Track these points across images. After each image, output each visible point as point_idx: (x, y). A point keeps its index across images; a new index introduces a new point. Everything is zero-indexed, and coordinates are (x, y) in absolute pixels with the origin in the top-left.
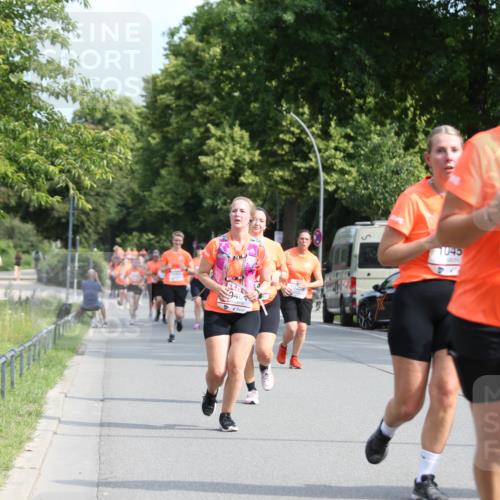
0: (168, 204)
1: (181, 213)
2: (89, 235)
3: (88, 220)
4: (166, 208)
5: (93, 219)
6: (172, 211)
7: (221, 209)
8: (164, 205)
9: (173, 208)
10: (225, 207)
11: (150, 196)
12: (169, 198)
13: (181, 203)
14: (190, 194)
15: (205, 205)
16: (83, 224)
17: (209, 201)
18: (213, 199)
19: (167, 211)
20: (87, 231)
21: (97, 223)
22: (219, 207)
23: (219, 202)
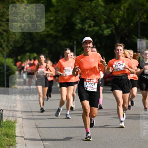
0: (51, 29)
1: (60, 35)
2: (3, 49)
4: (51, 32)
5: (6, 39)
6: (54, 34)
7: (88, 30)
8: (49, 30)
9: (55, 31)
10: (90, 29)
12: (52, 25)
13: (60, 28)
14: (65, 22)
15: (77, 28)
17: (79, 25)
18: (82, 24)
19: (52, 34)
21: (8, 41)
22: (86, 30)
23: (86, 26)
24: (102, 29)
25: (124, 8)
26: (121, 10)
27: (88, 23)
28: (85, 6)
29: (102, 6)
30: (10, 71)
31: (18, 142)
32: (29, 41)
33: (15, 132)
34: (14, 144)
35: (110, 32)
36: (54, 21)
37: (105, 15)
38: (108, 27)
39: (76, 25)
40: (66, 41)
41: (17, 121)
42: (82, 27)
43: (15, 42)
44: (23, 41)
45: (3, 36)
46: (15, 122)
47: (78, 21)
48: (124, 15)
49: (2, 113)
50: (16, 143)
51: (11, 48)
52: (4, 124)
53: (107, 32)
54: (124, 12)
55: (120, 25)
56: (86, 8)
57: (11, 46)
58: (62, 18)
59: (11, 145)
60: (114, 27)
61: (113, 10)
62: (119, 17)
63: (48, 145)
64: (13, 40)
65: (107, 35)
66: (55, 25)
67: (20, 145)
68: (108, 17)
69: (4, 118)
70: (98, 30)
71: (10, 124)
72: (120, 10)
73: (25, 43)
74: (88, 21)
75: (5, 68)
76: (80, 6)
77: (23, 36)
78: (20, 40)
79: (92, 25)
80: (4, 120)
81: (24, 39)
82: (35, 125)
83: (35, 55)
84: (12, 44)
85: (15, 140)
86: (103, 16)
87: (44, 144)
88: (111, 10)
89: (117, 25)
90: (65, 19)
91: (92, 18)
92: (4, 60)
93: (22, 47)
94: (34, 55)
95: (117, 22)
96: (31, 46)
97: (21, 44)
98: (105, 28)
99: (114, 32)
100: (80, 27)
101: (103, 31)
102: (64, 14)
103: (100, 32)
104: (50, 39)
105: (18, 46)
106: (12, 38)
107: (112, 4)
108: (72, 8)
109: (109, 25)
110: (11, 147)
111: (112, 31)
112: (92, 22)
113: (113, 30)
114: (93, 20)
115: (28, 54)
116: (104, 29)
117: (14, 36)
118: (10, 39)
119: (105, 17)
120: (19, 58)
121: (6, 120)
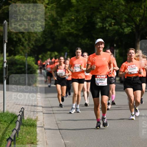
0: (72, 28)
1: (80, 34)
2: (25, 47)
3: (23, 37)
4: (72, 31)
5: (27, 37)
6: (75, 32)
8: (70, 29)
9: (76, 30)
10: (111, 28)
11: (61, 23)
12: (73, 24)
13: (81, 27)
14: (86, 21)
15: (97, 27)
16: (20, 40)
17: (100, 24)
18: (103, 23)
19: (72, 33)
20: (23, 45)
21: (29, 39)
22: (107, 28)
23: (107, 25)
24: (123, 27)
25: (144, 7)
26: (142, 8)
27: (109, 21)
28: (106, 5)
29: (123, 5)
30: (31, 70)
31: (39, 140)
32: (50, 40)
33: (36, 130)
34: (35, 142)
35: (131, 31)
36: (75, 20)
37: (126, 14)
38: (128, 26)
39: (97, 24)
40: (87, 39)
41: (38, 119)
42: (103, 26)
43: (36, 41)
44: (44, 40)
45: (24, 35)
46: (36, 120)
47: (98, 20)
48: (144, 14)
49: (23, 111)
50: (37, 141)
51: (32, 47)
52: (25, 122)
53: (128, 30)
54: (144, 11)
55: (140, 24)
56: (107, 6)
57: (32, 44)
58: (83, 17)
59: (33, 143)
60: (134, 26)
61: (133, 9)
62: (139, 16)
63: (68, 143)
64: (35, 39)
65: (127, 33)
66: (76, 24)
67: (41, 142)
68: (129, 16)
69: (25, 116)
70: (119, 28)
71: (31, 122)
72: (140, 9)
73: (46, 41)
74: (109, 19)
75: (27, 66)
76: (101, 5)
77: (44, 35)
78: (41, 38)
79: (113, 24)
80: (25, 118)
81: (45, 38)
82: (56, 123)
83: (56, 53)
84: (33, 43)
85: (36, 138)
86: (123, 14)
87: (65, 141)
88: (131, 9)
89: (138, 24)
90: (86, 18)
91: (113, 17)
92: (25, 59)
93: (43, 46)
94: (54, 54)
95: (138, 20)
96: (52, 44)
97: (42, 43)
98: (125, 26)
99: (135, 30)
100: (100, 26)
101: (123, 29)
102: (85, 13)
103: (121, 30)
104: (70, 38)
105: (39, 44)
106: (34, 37)
107: (133, 2)
108: (93, 7)
109: (129, 24)
110: (32, 145)
111: (132, 29)
112: (113, 21)
113: (134, 28)
114: (114, 19)
115: (49, 53)
116: (125, 28)
117: (35, 35)
118: (32, 38)
119: (126, 16)
120: (40, 56)
121: (28, 118)
